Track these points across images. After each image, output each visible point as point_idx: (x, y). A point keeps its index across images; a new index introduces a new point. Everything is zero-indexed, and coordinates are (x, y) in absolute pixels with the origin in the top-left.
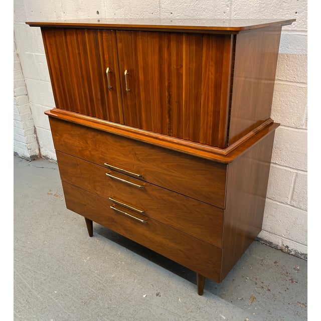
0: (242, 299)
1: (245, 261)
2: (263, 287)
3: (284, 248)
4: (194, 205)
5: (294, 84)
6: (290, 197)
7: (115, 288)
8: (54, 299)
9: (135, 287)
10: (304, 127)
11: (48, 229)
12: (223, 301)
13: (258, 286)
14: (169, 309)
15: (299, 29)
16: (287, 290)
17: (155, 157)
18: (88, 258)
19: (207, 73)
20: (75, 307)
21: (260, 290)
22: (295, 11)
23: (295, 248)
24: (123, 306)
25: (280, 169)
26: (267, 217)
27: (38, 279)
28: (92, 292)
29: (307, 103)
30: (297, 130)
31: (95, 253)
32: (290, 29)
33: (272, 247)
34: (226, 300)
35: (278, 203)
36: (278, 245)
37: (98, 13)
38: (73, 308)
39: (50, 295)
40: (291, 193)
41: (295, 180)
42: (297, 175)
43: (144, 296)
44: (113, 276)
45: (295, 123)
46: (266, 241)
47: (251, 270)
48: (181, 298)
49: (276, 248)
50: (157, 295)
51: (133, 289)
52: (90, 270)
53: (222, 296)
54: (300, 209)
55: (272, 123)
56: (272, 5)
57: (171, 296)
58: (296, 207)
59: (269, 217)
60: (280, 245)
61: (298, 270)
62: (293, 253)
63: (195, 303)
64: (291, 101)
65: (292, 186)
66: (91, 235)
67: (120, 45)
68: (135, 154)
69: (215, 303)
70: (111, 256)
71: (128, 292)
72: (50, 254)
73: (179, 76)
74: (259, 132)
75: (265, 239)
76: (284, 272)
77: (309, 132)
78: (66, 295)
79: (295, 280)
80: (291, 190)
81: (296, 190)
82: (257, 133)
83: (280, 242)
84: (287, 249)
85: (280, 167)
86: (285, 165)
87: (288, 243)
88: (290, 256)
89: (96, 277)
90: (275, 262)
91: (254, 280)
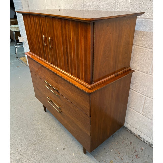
0: (106, 161)
1: (114, 139)
2: (119, 157)
3: (138, 135)
4: (77, 111)
5: (146, 49)
6: (142, 110)
7: (46, 141)
8: (18, 141)
9: (55, 142)
10: (151, 73)
11: (29, 105)
12: (95, 160)
13: (117, 155)
14: (66, 158)
15: (150, 18)
16: (132, 161)
17: (62, 82)
18: (40, 122)
19: (81, 42)
20: (25, 147)
21: (117, 158)
22: (148, 7)
23: (143, 137)
24: (46, 152)
25: (137, 94)
26: (130, 118)
27: (15, 129)
28: (35, 141)
29: (153, 60)
30: (146, 74)
31: (44, 120)
32: (145, 17)
33: (132, 134)
34: (97, 160)
35: (136, 112)
36: (134, 133)
37: (59, 6)
38: (24, 147)
39: (17, 138)
40: (142, 108)
41: (145, 101)
42: (146, 99)
43: (57, 148)
44: (47, 134)
45: (146, 70)
46: (129, 129)
47: (116, 145)
48: (74, 154)
49: (133, 134)
50: (63, 149)
51: (54, 143)
52: (38, 129)
53: (95, 157)
54: (147, 117)
55: (130, 70)
56: (136, 4)
57: (70, 151)
58: (144, 116)
59: (131, 117)
60: (136, 133)
61: (142, 150)
62: (142, 139)
63: (80, 158)
64: (144, 58)
65: (143, 104)
66: (45, 111)
67: (47, 24)
68: (55, 79)
69: (91, 160)
70: (50, 123)
71: (50, 145)
72: (25, 117)
73: (70, 42)
74: (118, 75)
75: (128, 128)
76: (134, 150)
77: (154, 76)
78: (23, 140)
79: (138, 156)
80: (143, 106)
81: (145, 107)
82: (116, 76)
83: (136, 132)
84: (139, 136)
85: (137, 93)
86: (140, 92)
87: (139, 133)
88: (140, 141)
89: (40, 133)
90: (131, 143)
91: (116, 151)
